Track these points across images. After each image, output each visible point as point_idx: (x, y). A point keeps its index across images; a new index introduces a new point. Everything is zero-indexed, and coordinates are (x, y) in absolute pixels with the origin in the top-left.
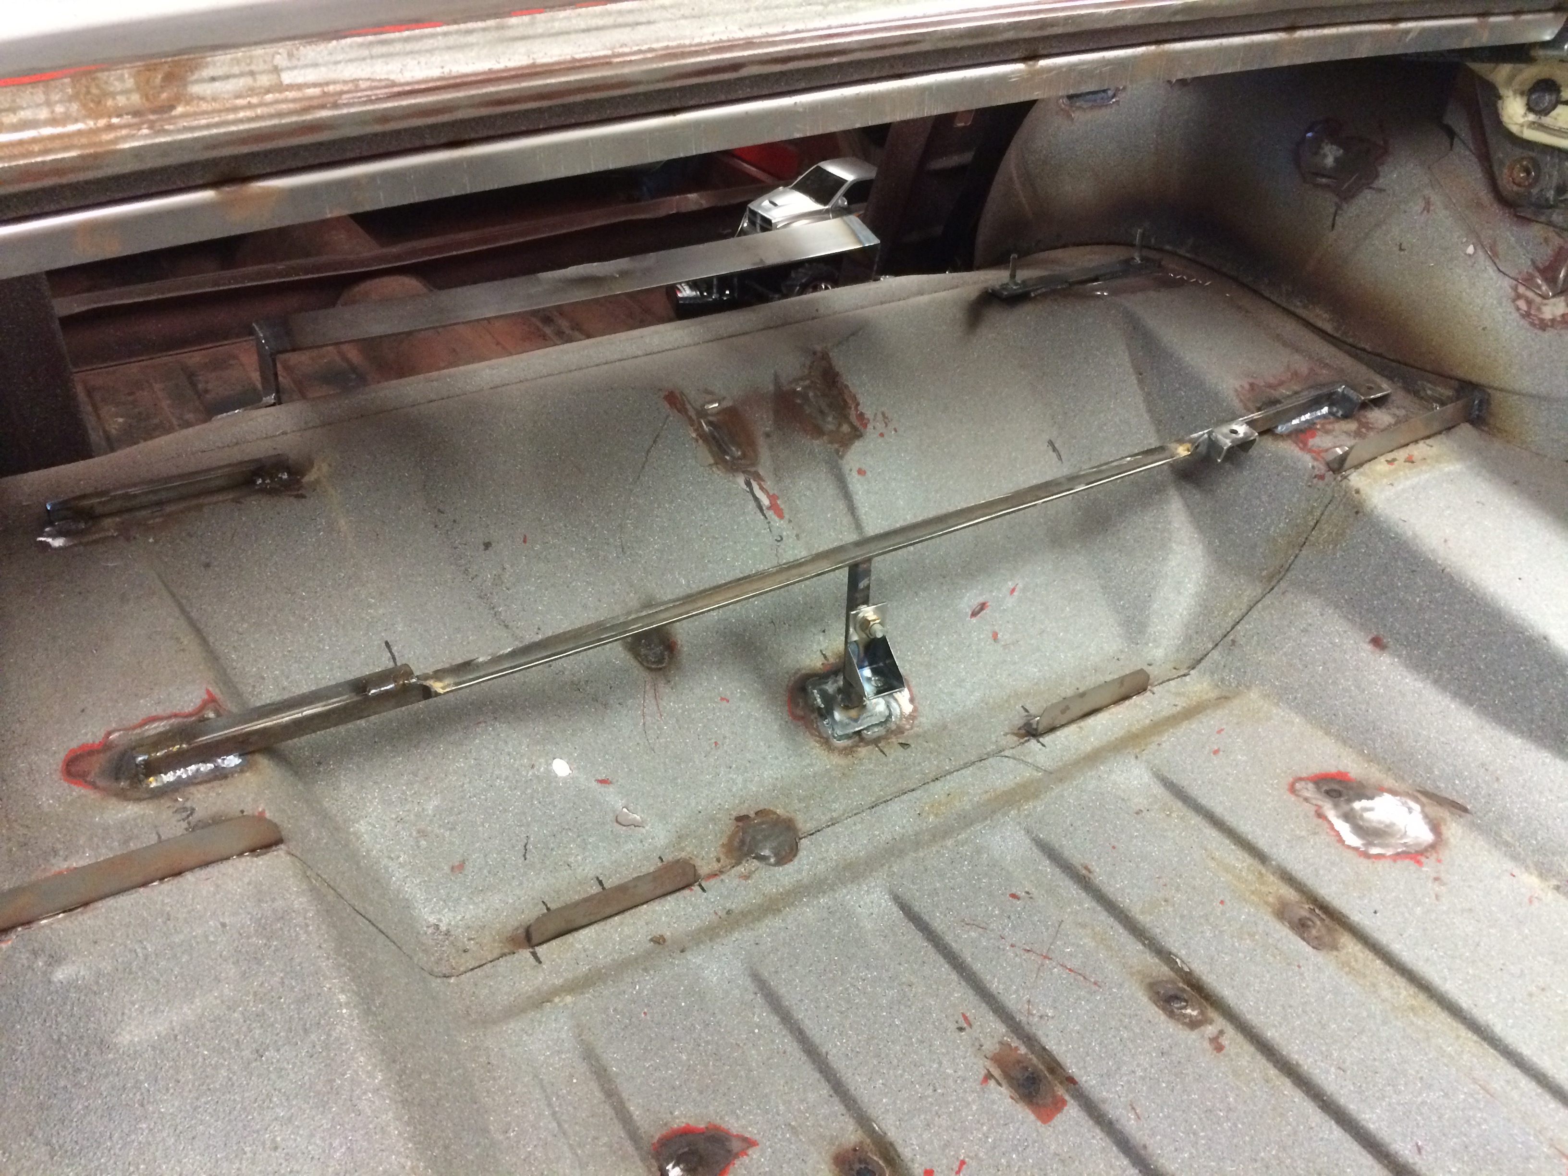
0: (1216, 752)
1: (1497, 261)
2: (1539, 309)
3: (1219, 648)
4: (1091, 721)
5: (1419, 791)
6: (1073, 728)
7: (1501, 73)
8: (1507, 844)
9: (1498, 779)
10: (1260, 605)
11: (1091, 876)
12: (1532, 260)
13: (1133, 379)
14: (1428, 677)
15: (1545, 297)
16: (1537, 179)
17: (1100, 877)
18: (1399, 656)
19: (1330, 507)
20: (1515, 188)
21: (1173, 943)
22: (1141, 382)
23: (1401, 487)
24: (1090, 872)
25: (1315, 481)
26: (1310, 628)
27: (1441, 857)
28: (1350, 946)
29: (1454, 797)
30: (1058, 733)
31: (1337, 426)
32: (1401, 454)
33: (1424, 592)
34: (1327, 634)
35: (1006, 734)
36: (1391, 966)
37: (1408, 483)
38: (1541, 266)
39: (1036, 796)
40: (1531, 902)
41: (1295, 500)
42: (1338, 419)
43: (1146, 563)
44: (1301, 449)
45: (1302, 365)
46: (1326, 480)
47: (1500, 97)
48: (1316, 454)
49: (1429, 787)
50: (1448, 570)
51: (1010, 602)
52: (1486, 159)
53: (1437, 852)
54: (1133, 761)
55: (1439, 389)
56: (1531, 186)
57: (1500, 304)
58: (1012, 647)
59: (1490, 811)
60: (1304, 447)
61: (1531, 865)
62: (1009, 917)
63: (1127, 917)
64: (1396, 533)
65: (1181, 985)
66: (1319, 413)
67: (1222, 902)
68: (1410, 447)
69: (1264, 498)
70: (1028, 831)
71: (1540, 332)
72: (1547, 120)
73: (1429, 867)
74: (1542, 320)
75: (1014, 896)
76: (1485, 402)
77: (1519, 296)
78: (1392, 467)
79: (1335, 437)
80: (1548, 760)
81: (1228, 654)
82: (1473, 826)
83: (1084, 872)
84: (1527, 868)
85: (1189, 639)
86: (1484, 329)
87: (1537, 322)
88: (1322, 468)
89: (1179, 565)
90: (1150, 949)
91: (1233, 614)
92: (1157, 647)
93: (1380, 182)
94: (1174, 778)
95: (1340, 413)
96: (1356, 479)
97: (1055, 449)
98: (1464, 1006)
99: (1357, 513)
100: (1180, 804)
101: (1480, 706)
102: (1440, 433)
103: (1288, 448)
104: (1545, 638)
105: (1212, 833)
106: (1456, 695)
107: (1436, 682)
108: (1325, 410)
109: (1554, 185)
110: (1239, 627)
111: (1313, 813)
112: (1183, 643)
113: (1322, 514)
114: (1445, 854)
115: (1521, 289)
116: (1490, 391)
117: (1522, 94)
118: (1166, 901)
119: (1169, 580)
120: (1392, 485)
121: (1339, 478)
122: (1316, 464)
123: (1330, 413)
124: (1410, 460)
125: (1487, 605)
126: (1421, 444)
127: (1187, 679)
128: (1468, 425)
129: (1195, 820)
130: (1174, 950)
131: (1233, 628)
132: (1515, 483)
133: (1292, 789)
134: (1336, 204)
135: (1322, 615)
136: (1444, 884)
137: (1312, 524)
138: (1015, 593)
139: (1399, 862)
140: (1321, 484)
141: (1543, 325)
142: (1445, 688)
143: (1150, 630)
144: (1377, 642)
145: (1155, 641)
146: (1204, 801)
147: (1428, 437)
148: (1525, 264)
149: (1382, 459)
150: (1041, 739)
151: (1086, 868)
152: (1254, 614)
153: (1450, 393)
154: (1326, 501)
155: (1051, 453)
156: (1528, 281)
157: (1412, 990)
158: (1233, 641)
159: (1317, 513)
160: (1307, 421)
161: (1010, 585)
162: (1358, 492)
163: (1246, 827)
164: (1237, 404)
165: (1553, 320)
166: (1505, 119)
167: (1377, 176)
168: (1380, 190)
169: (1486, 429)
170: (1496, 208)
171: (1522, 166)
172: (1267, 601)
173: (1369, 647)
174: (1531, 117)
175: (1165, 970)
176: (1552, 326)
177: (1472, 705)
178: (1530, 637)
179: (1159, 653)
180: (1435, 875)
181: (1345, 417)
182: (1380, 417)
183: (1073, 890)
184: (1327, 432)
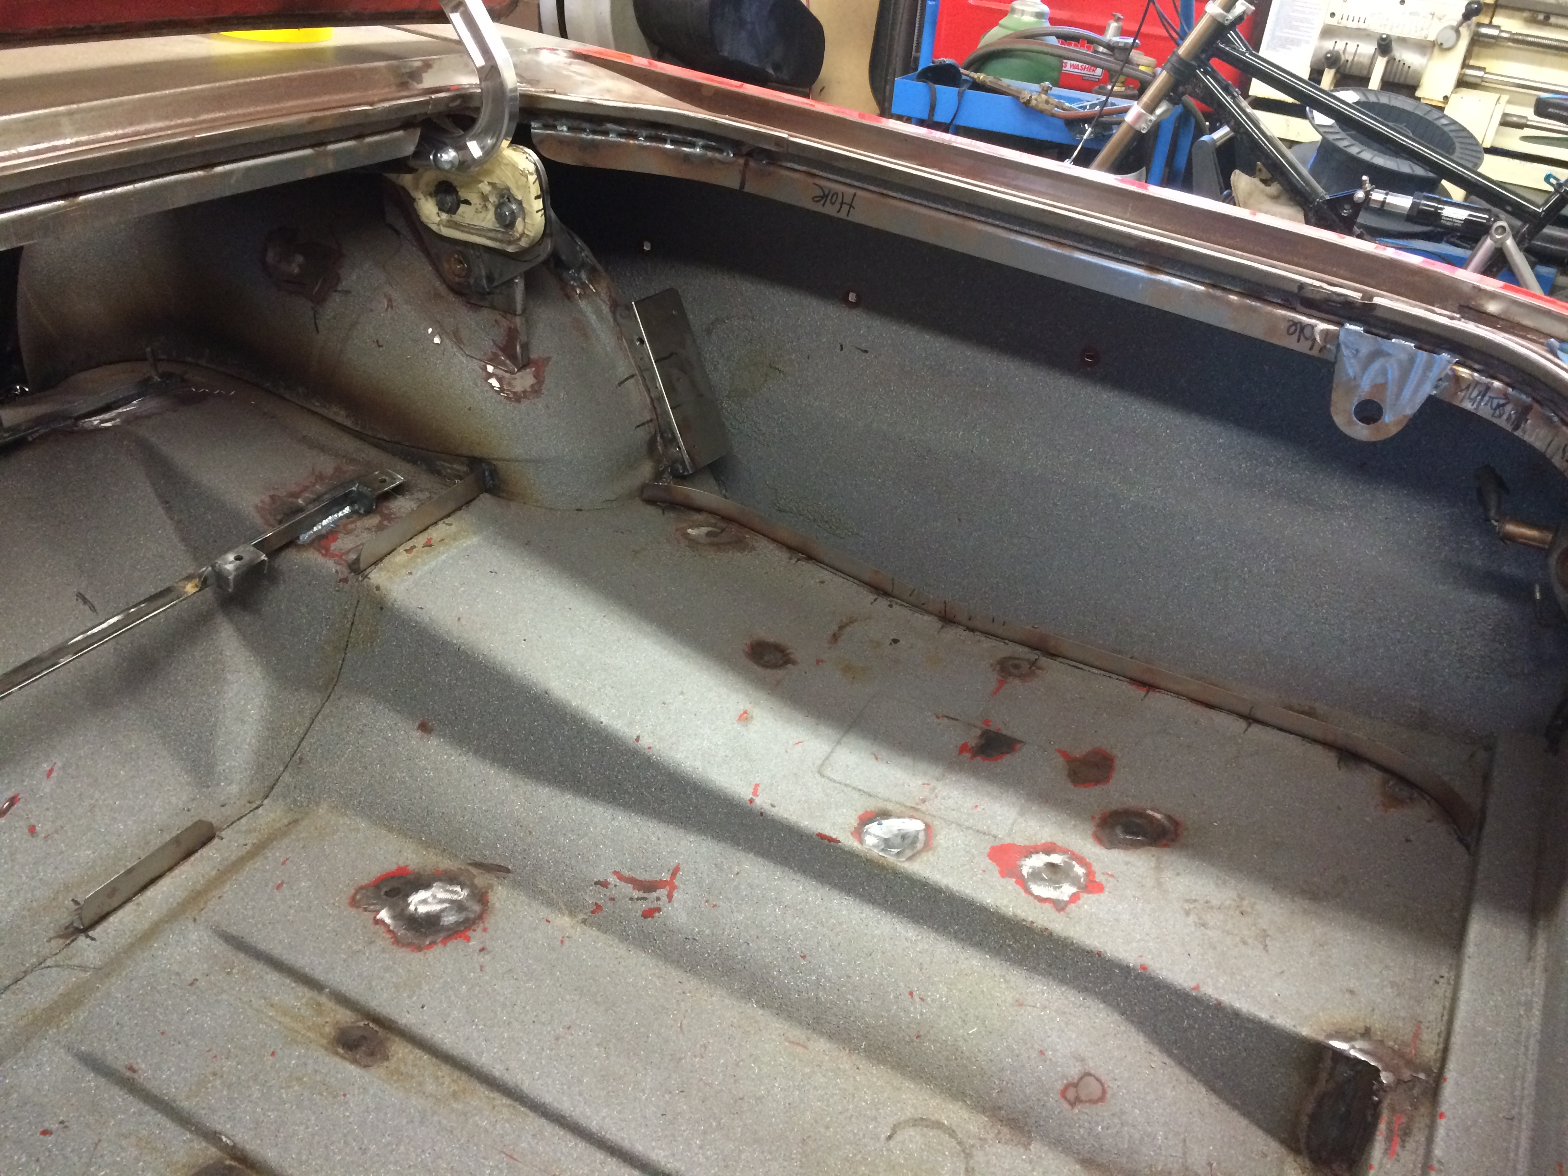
0: (279, 887)
1: (462, 346)
2: (509, 384)
3: (290, 769)
4: (150, 893)
5: (470, 864)
6: (130, 907)
7: (407, 180)
8: (542, 892)
9: (530, 833)
10: (320, 716)
11: (136, 1076)
12: (493, 341)
13: (160, 511)
14: (470, 749)
15: (512, 373)
16: (469, 270)
17: (146, 1074)
18: (444, 736)
19: (360, 608)
20: (457, 279)
21: (218, 1122)
22: (169, 510)
23: (419, 573)
24: (134, 1071)
25: (341, 584)
26: (367, 729)
27: (486, 925)
28: (400, 1050)
29: (498, 861)
30: (111, 919)
31: (359, 524)
32: (421, 540)
33: (450, 672)
34: (381, 731)
35: (49, 941)
36: (437, 1057)
37: (426, 568)
38: (501, 346)
39: (79, 1003)
40: (562, 942)
41: (329, 606)
42: (361, 516)
43: (201, 701)
44: (323, 555)
45: (327, 465)
46: (350, 583)
47: (414, 200)
48: (339, 557)
49: (478, 858)
50: (463, 647)
51: (47, 786)
52: (427, 253)
53: (483, 922)
54: (191, 926)
55: (455, 466)
56: (468, 276)
57: (476, 384)
58: (56, 836)
59: (527, 865)
60: (327, 553)
61: (563, 907)
62: (38, 1160)
63: (172, 1108)
64: (417, 622)
65: (228, 1162)
66: (340, 514)
67: (273, 1054)
68: (429, 531)
69: (304, 609)
70: (69, 1049)
71: (516, 405)
72: (456, 218)
73: (477, 938)
74: (515, 393)
75: (45, 1133)
76: (494, 472)
77: (490, 375)
78: (410, 555)
79: (357, 536)
80: (570, 802)
81: (298, 774)
82: (517, 885)
83: (128, 1074)
84: (560, 910)
85: (261, 767)
86: (470, 409)
87: (511, 396)
88: (345, 571)
89: (236, 695)
90: (197, 1134)
91: (299, 731)
92: (230, 784)
93: (344, 285)
94: (233, 930)
95: (362, 511)
96: (377, 576)
97: (85, 601)
98: (497, 1074)
99: (382, 608)
100: (242, 956)
101: (514, 766)
102: (460, 509)
103: (313, 557)
104: (546, 693)
105: (272, 977)
106: (494, 760)
107: (476, 752)
108: (347, 510)
109: (483, 273)
110: (304, 743)
111: (371, 921)
112: (256, 773)
113: (354, 615)
114: (490, 921)
115: (490, 369)
116: (495, 462)
117: (431, 195)
118: (215, 1074)
119: (229, 713)
120: (411, 573)
121: (360, 578)
122: (338, 568)
123: (353, 512)
124: (429, 544)
125: (498, 673)
126: (441, 525)
127: (260, 811)
128: (487, 495)
129: (257, 968)
130: (219, 1128)
131: (299, 745)
132: (528, 543)
133: (354, 902)
134: (313, 308)
135: (374, 712)
136: (489, 952)
137: (348, 626)
138: (54, 774)
139: (449, 944)
140: (347, 587)
141: (517, 398)
142: (484, 756)
143: (220, 768)
144: (424, 727)
145: (226, 779)
146: (262, 946)
147: (449, 515)
148: (488, 345)
149: (401, 549)
150: (91, 933)
151: (131, 1069)
152: (316, 727)
153: (465, 469)
154: (355, 602)
155: (82, 606)
156: (493, 361)
157: (457, 1073)
158: (301, 759)
159: (350, 616)
160: (328, 525)
161: (46, 766)
162: (378, 588)
163: (303, 961)
164: (258, 520)
165: (525, 392)
166: (424, 219)
167: (339, 280)
168: (347, 292)
169: (505, 495)
170: (452, 297)
171: (455, 259)
172: (326, 710)
173: (418, 734)
174: (444, 216)
175: (213, 1152)
176: (525, 397)
177: (507, 766)
178: (536, 693)
179: (234, 789)
180: (481, 946)
181: (369, 512)
182: (402, 505)
183: (119, 1097)
184: (349, 532)
